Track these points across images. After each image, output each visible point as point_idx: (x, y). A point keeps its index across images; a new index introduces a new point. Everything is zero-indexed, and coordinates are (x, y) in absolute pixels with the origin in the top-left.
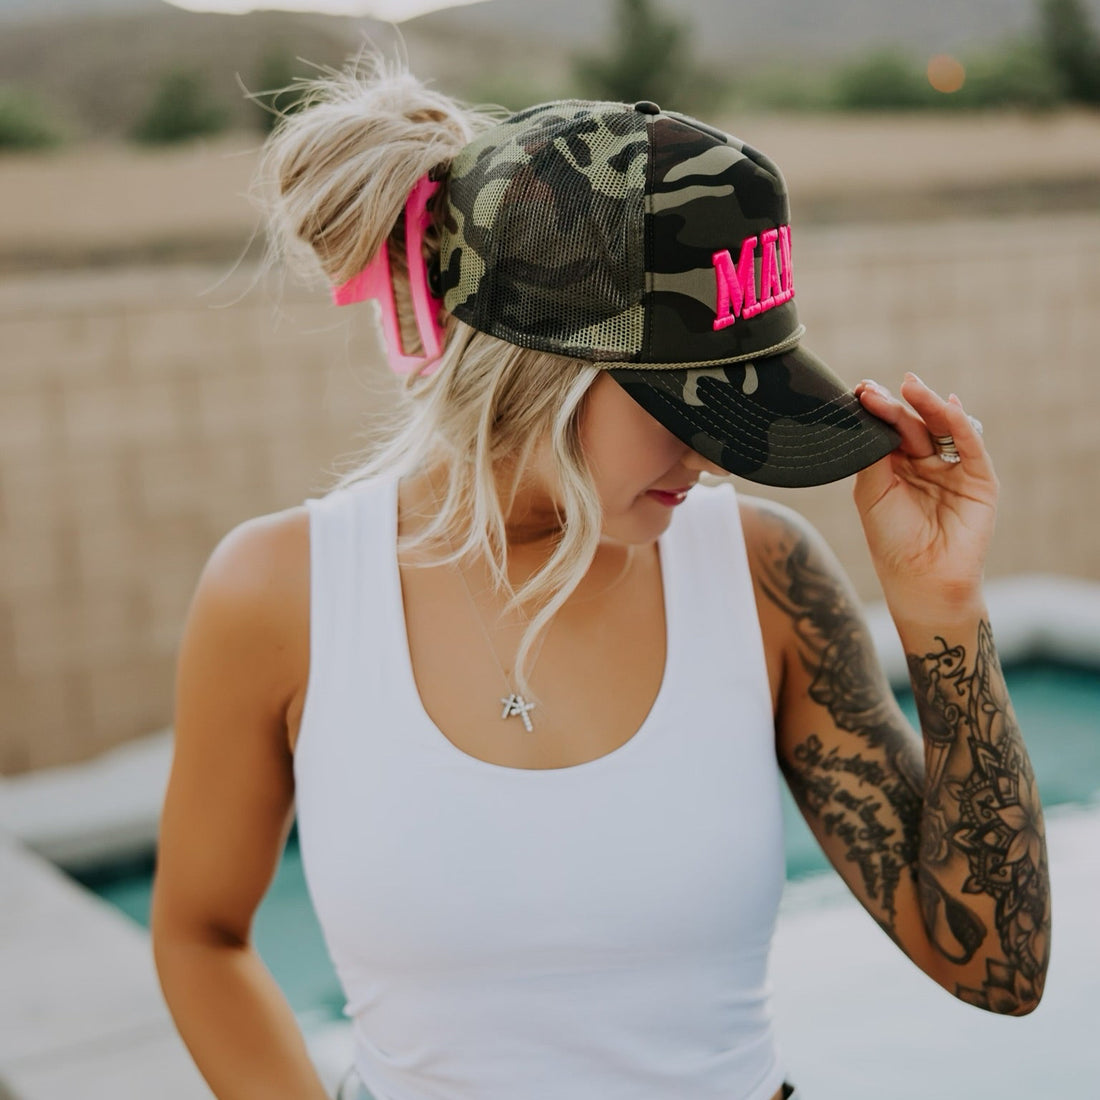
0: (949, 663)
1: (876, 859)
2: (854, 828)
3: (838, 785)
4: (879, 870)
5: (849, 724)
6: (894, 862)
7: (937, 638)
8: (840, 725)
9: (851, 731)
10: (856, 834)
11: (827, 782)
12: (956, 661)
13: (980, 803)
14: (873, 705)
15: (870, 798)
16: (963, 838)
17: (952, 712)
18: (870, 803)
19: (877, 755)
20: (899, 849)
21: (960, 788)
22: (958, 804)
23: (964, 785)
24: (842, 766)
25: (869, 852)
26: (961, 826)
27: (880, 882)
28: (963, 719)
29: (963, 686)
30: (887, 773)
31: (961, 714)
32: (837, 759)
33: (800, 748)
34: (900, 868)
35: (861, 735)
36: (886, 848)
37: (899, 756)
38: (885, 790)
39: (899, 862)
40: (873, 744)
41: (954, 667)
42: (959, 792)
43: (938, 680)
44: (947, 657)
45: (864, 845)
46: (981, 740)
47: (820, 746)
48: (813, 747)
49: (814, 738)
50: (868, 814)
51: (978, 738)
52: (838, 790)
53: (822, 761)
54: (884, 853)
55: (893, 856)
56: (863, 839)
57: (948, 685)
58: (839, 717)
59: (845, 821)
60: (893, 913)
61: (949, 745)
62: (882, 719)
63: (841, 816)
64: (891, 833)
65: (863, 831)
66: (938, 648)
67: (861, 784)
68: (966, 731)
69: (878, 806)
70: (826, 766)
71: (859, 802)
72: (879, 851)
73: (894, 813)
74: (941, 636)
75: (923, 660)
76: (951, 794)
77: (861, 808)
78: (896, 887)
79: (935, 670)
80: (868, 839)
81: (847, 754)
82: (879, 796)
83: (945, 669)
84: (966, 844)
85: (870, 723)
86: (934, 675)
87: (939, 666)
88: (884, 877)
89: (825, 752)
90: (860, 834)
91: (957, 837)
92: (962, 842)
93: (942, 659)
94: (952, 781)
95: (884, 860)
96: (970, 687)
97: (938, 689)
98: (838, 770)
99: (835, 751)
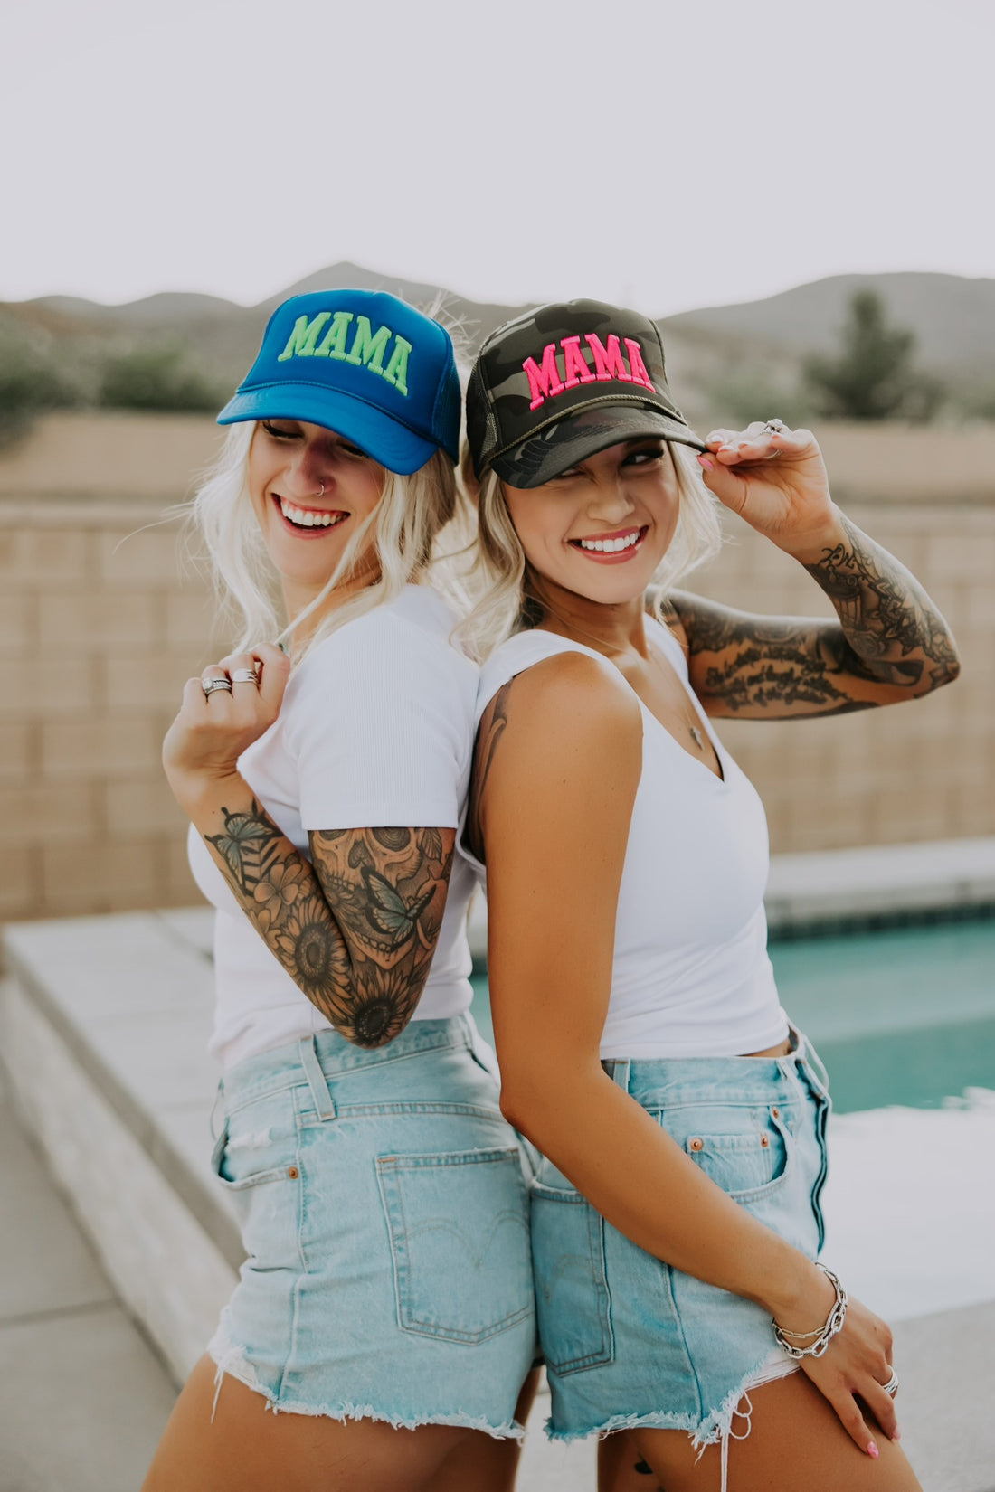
0: (837, 557)
1: (802, 688)
2: (773, 689)
3: (743, 678)
4: (810, 690)
5: (721, 644)
6: (813, 680)
7: (823, 550)
8: (717, 650)
9: (724, 647)
10: (778, 690)
11: (737, 681)
12: (841, 554)
13: (891, 611)
14: (725, 622)
15: (763, 667)
16: (891, 633)
17: (852, 579)
18: (766, 670)
19: (747, 644)
20: (806, 672)
21: (877, 612)
22: (879, 621)
23: (878, 609)
24: (736, 667)
25: (795, 689)
26: (886, 629)
27: (818, 693)
28: (860, 578)
29: (851, 562)
30: (758, 648)
31: (857, 577)
32: (730, 667)
33: (708, 682)
34: (821, 677)
35: (731, 643)
36: (798, 680)
37: (757, 634)
38: (766, 656)
39: (816, 676)
40: (740, 641)
41: (841, 556)
42: (877, 615)
43: (834, 568)
44: (834, 555)
45: (788, 690)
46: (876, 581)
47: (716, 670)
48: (713, 674)
49: (710, 670)
50: (771, 675)
51: (873, 581)
52: (746, 680)
53: (724, 675)
54: (802, 682)
55: (808, 678)
56: (784, 688)
57: (843, 568)
58: (714, 647)
59: (765, 690)
60: (844, 695)
61: (859, 597)
62: (734, 626)
63: (761, 690)
64: (792, 670)
65: (778, 686)
66: (827, 554)
67: (753, 666)
68: (865, 583)
69: (771, 667)
70: (729, 675)
71: (761, 675)
72: (798, 684)
73: (782, 661)
74: (826, 547)
75: (818, 565)
76: (873, 619)
77: (764, 677)
78: (831, 685)
79: (830, 565)
80: (786, 685)
81: (732, 659)
82: (766, 662)
83: (835, 562)
84: (895, 635)
85: (730, 633)
86: (830, 569)
87: (831, 562)
88: (817, 689)
89: (722, 670)
90: (779, 688)
91: (888, 636)
92: (891, 636)
93: (831, 559)
94: (870, 612)
95: (806, 683)
96: (855, 560)
97: (836, 574)
98: (735, 671)
99: (726, 663)
